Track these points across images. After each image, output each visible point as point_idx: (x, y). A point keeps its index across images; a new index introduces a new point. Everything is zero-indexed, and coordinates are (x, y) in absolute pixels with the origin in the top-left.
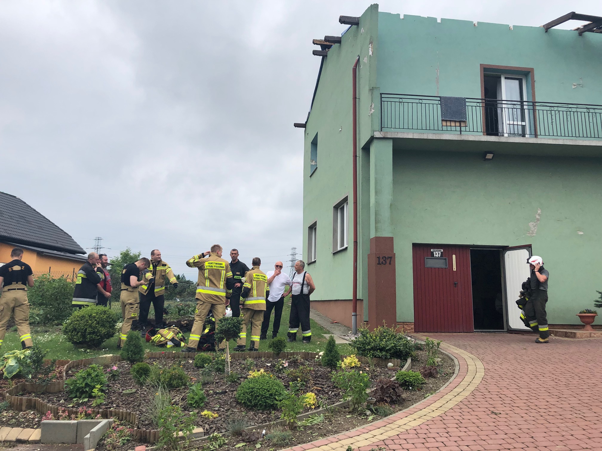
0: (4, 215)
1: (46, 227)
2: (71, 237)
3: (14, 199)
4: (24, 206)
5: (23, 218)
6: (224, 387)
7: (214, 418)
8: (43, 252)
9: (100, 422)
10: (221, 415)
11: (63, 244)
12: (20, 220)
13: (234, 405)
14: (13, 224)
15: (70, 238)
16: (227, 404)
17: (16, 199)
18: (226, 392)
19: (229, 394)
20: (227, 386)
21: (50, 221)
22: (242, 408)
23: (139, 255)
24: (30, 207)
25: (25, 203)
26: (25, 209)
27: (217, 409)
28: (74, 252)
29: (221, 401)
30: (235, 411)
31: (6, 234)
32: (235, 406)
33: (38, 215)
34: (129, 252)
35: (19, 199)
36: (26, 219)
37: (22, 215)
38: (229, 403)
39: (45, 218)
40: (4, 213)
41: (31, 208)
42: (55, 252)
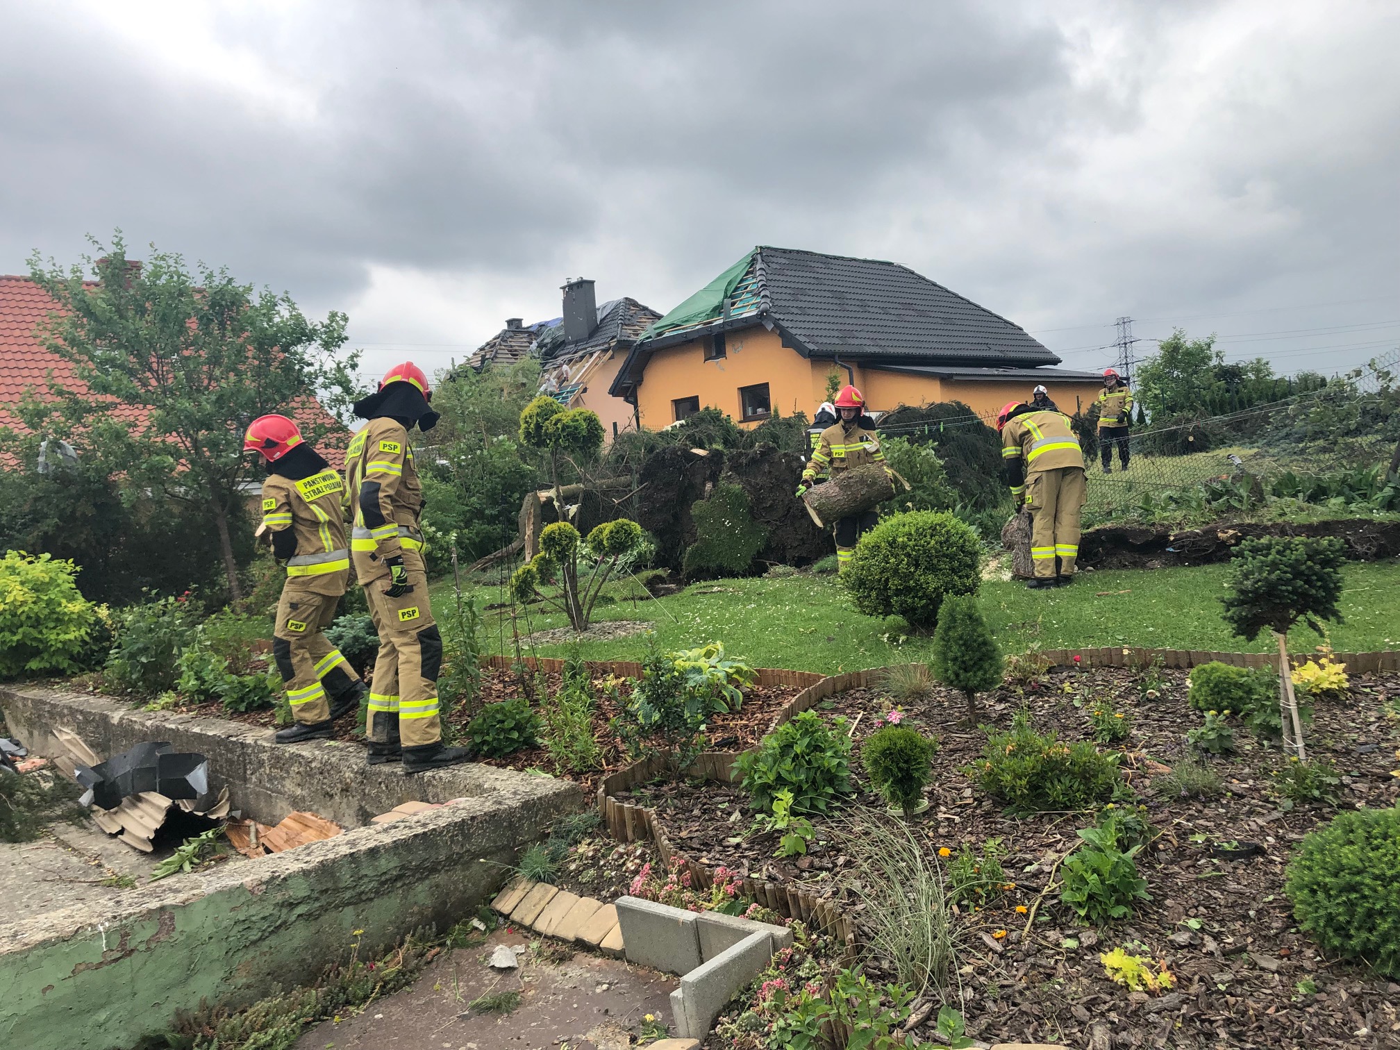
0: (869, 309)
1: (961, 317)
2: (1021, 329)
3: (890, 268)
4: (910, 280)
5: (910, 307)
6: (1261, 822)
7: (1151, 994)
8: (951, 376)
9: (750, 933)
10: (1190, 980)
11: (1004, 348)
12: (903, 312)
13: (1274, 925)
14: (889, 323)
15: (1019, 331)
16: (1245, 917)
17: (893, 269)
18: (1259, 851)
19: (1272, 862)
20: (1276, 815)
21: (970, 303)
22: (1309, 953)
23: (1209, 346)
24: (924, 279)
25: (913, 273)
26: (914, 286)
27: (1182, 938)
28: (1032, 364)
29: (1218, 894)
30: (1264, 964)
31: (877, 350)
32: (1276, 935)
33: (943, 294)
34: (1182, 341)
35: (900, 267)
36: (916, 307)
37: (908, 301)
38: (1252, 913)
39: (957, 296)
40: (869, 303)
41: (927, 281)
42: (985, 371)
